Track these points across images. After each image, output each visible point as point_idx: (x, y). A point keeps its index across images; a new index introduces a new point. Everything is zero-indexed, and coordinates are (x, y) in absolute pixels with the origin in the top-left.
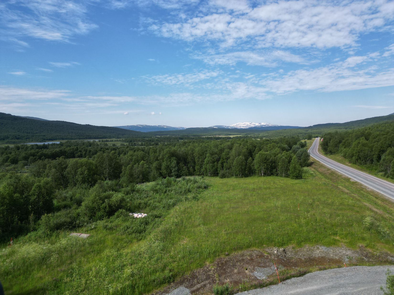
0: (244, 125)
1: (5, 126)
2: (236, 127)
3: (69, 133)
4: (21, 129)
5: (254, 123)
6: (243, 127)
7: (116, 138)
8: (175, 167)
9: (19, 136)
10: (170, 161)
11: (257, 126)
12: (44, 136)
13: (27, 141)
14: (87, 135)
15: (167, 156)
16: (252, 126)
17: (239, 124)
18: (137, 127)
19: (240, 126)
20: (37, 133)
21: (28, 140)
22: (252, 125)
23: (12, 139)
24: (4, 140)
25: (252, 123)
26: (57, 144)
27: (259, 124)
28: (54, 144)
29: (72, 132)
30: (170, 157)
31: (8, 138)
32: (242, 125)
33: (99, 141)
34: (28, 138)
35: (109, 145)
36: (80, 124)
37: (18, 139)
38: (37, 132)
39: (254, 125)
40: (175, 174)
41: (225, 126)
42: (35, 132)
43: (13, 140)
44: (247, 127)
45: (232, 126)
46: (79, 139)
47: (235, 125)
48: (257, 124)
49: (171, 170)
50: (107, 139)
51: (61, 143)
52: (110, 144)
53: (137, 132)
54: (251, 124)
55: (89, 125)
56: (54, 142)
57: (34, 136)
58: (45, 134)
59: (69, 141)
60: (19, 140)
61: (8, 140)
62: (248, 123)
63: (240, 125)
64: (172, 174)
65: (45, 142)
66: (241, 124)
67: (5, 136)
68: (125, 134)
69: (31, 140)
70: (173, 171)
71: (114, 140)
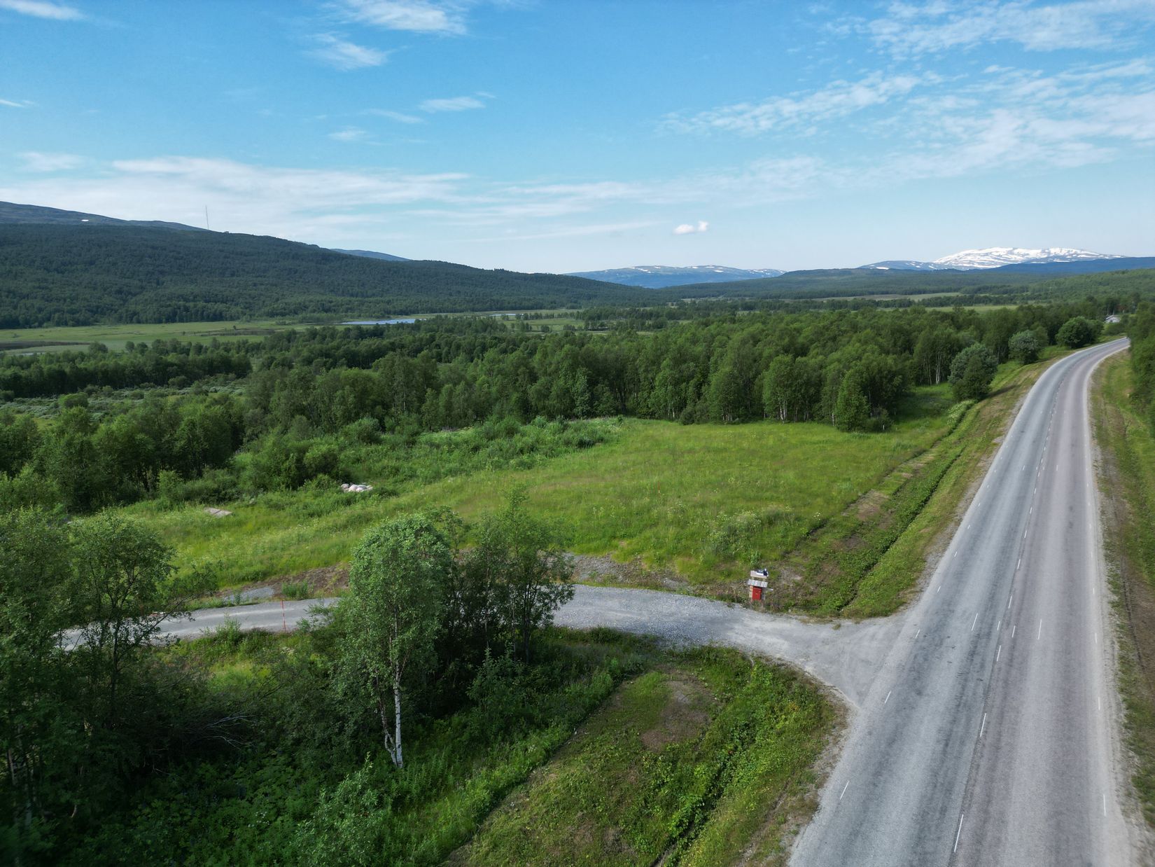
0: (985, 258)
1: (301, 277)
2: (954, 265)
3: (451, 295)
4: (339, 285)
5: (1022, 251)
6: (979, 264)
7: (567, 308)
8: (583, 393)
9: (331, 302)
10: (574, 377)
11: (1036, 260)
12: (389, 302)
13: (346, 316)
14: (494, 300)
15: (566, 364)
16: (1017, 258)
17: (969, 255)
18: (636, 274)
19: (970, 262)
20: (373, 295)
21: (349, 314)
22: (1013, 256)
23: (314, 311)
24: (296, 313)
25: (1016, 251)
26: (408, 325)
27: (1043, 252)
28: (402, 326)
29: (459, 292)
30: (573, 368)
31: (304, 308)
32: (977, 259)
33: (518, 317)
34: (350, 309)
35: (534, 328)
36: (480, 267)
37: (327, 311)
38: (374, 291)
39: (1023, 256)
40: (582, 410)
41: (917, 263)
42: (370, 292)
43: (316, 315)
44: (996, 264)
45: (943, 261)
46: (473, 310)
47: (954, 256)
48: (1035, 254)
49: (573, 401)
50: (539, 312)
51: (418, 321)
52: (537, 325)
53: (631, 288)
54: (1011, 253)
55: (503, 270)
56: (400, 321)
57: (366, 304)
58: (391, 298)
59: (441, 316)
60: (329, 314)
61: (304, 314)
62: (1002, 251)
63: (969, 258)
64: (575, 411)
65: (389, 318)
66: (975, 255)
67: (300, 304)
68: (595, 296)
69: (356, 314)
70: (578, 403)
71: (556, 315)
